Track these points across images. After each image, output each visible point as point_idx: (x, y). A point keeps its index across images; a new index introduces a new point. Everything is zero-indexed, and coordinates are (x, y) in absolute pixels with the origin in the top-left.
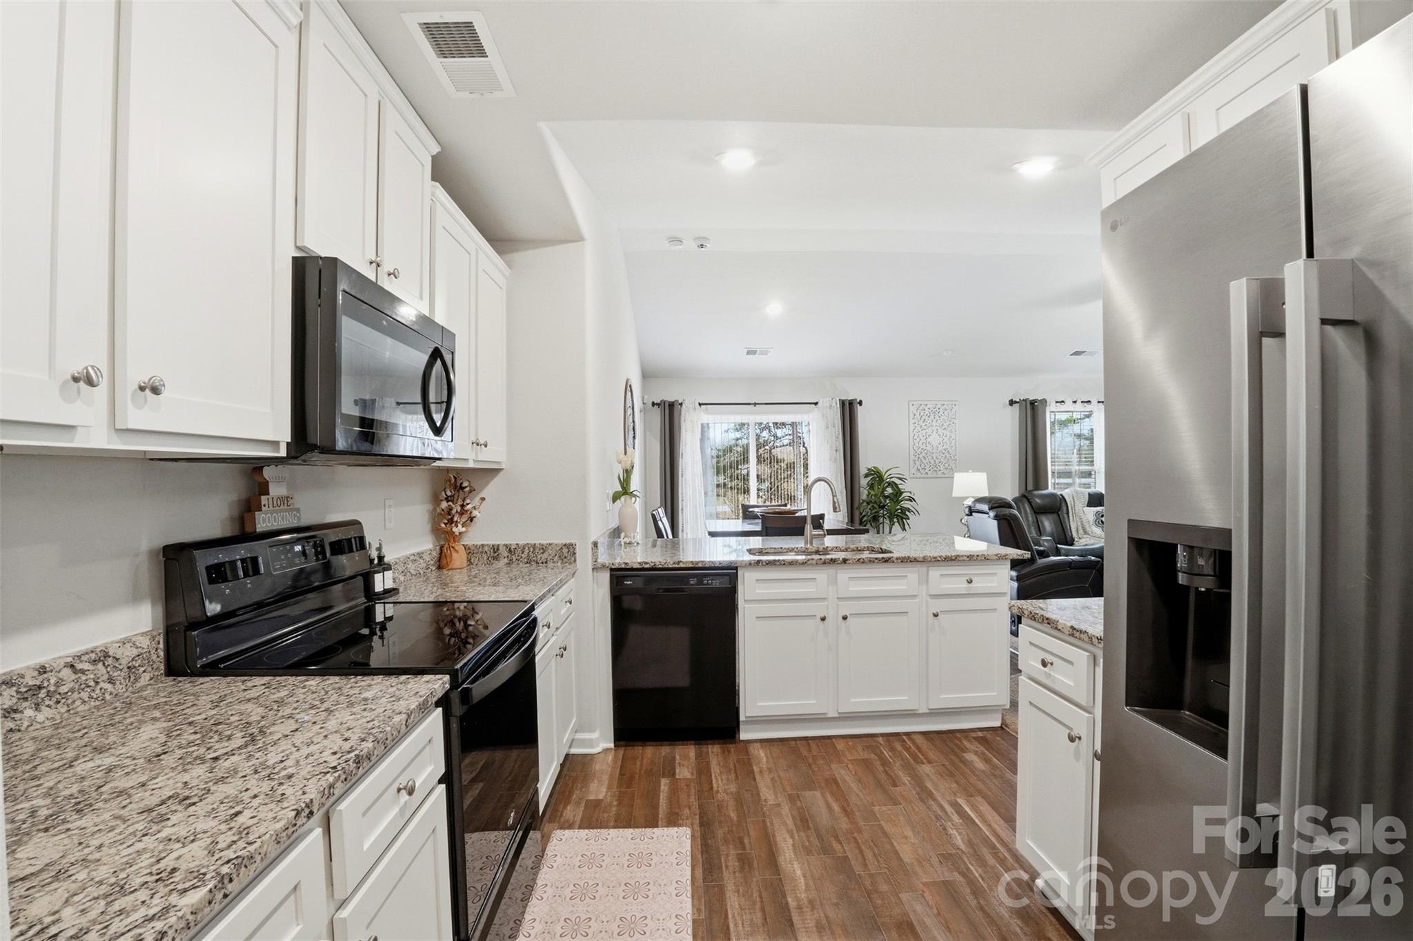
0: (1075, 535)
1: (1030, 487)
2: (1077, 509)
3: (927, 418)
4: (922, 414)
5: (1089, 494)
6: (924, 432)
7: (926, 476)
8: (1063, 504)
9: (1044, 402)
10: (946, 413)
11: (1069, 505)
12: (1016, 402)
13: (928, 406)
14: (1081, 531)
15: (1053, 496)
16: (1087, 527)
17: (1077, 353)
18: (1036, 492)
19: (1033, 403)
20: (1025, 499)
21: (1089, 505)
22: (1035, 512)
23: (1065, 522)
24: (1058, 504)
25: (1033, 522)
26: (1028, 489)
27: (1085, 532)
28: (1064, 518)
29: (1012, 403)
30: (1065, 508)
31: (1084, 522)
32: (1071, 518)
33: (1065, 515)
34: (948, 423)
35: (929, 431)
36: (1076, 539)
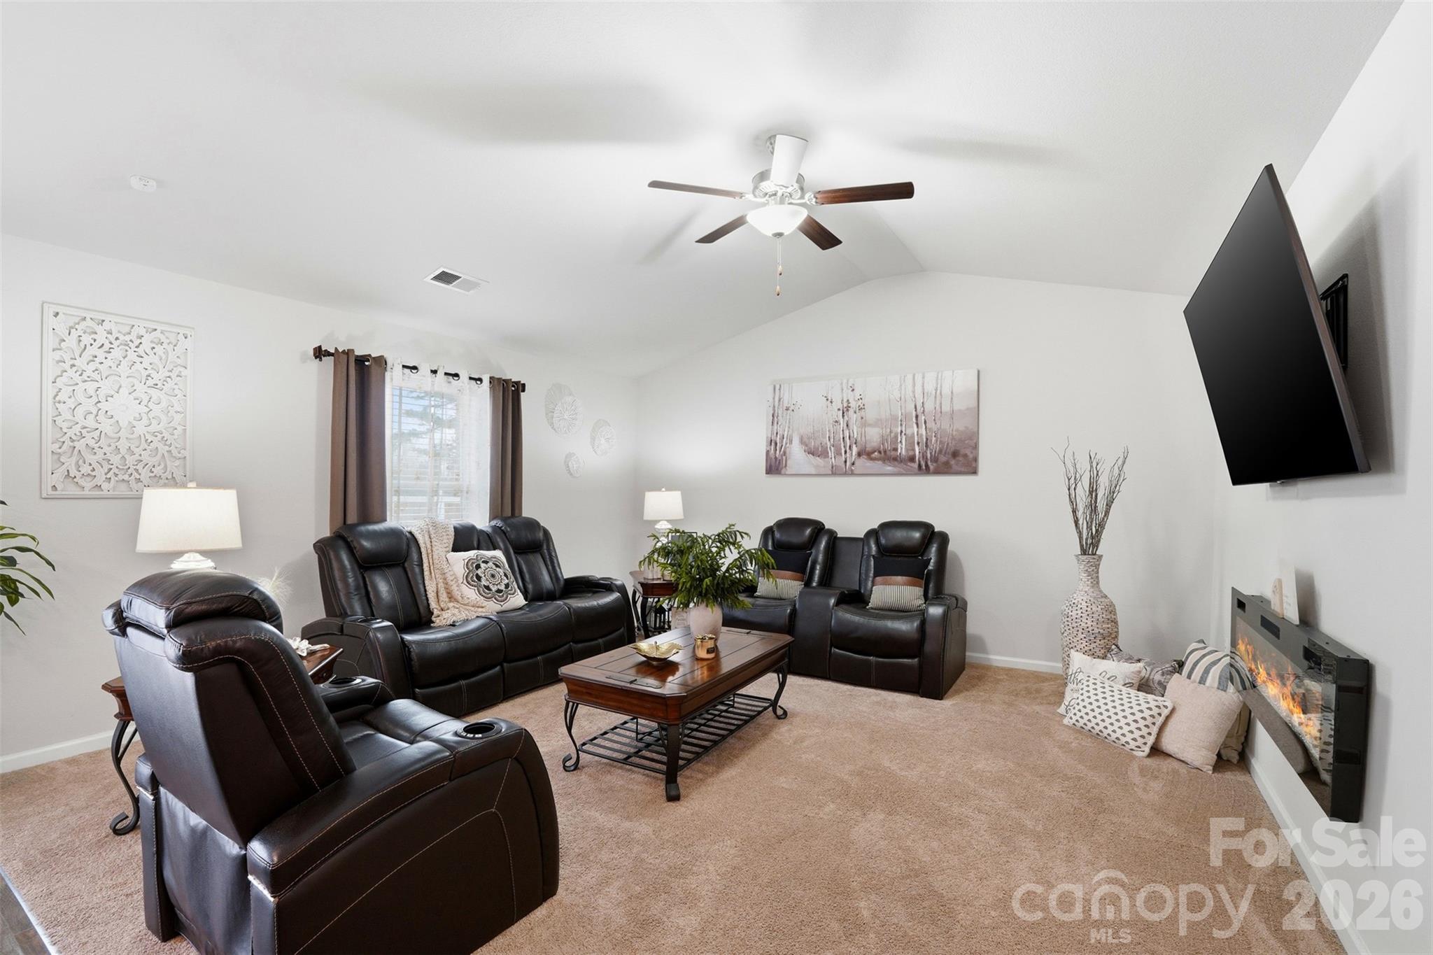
0: (433, 605)
1: (352, 519)
2: (435, 554)
3: (101, 354)
4: (86, 339)
5: (455, 528)
6: (91, 387)
7: (97, 493)
8: (414, 549)
9: (381, 362)
10: (159, 349)
11: (423, 550)
12: (328, 354)
13: (107, 325)
14: (444, 596)
15: (395, 534)
16: (454, 588)
17: (445, 278)
18: (363, 528)
19: (361, 360)
20: (341, 543)
21: (456, 549)
22: (360, 567)
23: (417, 584)
24: (405, 547)
25: (357, 588)
26: (349, 521)
27: (451, 597)
28: (413, 570)
29: (319, 353)
30: (415, 556)
31: (450, 578)
32: (426, 573)
33: (417, 570)
34: (164, 373)
35: (107, 387)
36: (436, 612)
